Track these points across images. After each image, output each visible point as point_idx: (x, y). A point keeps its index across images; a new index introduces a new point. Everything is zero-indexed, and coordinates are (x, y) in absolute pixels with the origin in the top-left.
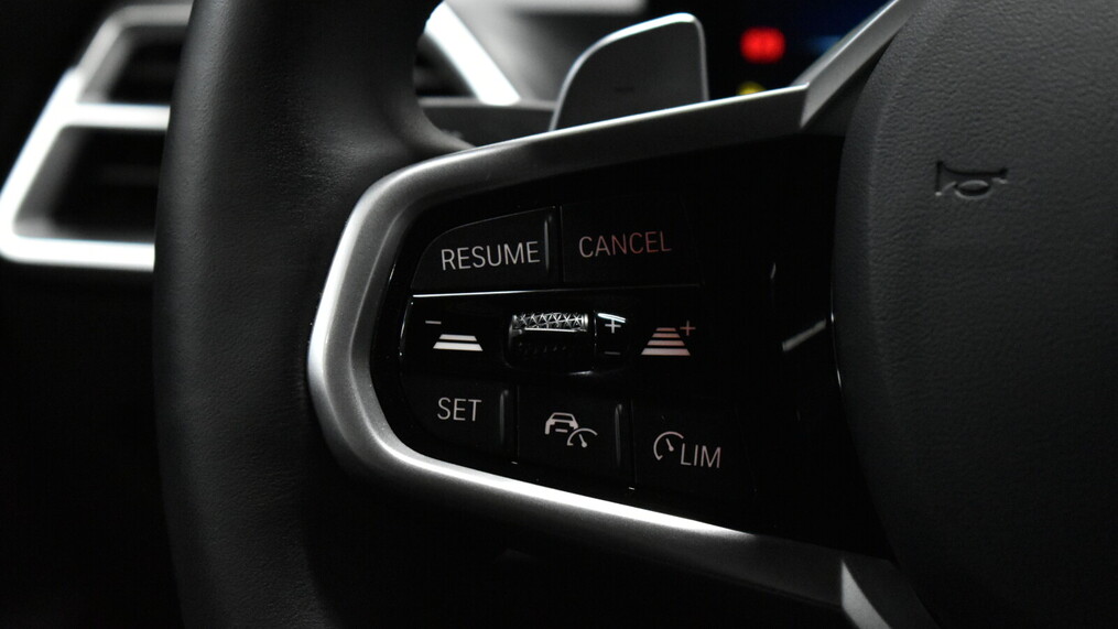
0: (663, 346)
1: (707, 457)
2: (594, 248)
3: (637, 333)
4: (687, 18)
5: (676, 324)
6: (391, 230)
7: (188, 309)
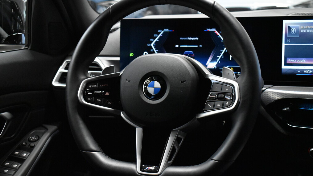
0: (107, 94)
1: (110, 103)
2: (101, 86)
3: (105, 93)
4: (113, 66)
5: (108, 92)
6: (85, 84)
7: (68, 90)
